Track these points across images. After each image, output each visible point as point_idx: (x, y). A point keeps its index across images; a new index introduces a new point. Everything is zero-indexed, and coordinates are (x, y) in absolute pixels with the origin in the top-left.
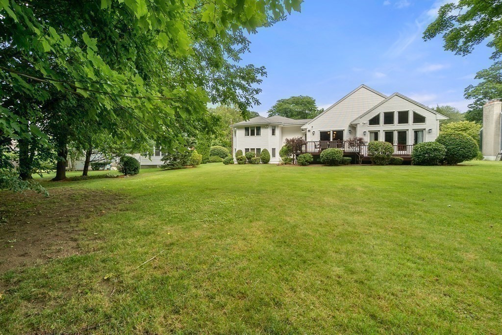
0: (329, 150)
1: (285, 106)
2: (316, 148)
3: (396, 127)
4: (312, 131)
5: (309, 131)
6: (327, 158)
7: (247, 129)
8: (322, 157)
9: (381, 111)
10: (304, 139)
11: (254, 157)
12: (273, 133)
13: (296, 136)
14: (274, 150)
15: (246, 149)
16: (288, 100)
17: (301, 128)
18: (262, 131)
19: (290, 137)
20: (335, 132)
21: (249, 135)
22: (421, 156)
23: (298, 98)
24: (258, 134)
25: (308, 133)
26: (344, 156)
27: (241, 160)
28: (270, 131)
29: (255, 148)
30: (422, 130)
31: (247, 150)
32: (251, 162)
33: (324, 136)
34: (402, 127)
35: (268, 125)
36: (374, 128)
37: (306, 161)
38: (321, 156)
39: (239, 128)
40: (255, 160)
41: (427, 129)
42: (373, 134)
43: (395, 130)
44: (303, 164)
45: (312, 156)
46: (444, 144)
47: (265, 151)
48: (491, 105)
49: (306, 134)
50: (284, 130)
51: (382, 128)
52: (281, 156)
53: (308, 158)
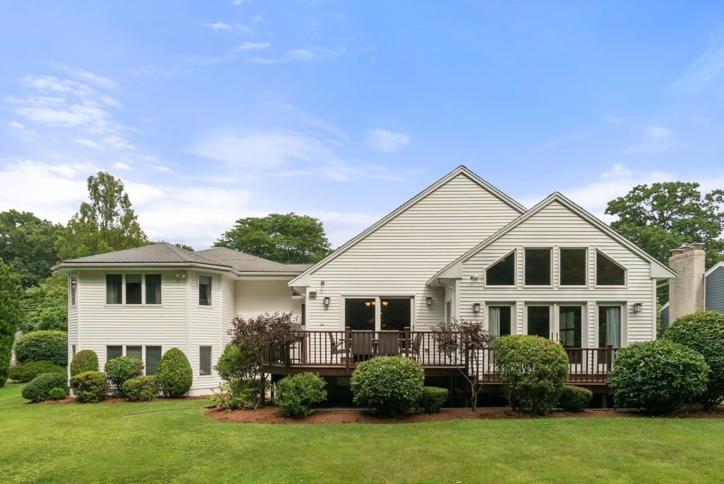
0: (381, 363)
1: (256, 235)
2: (334, 351)
3: (555, 293)
4: (320, 297)
5: (313, 295)
6: (376, 391)
7: (113, 281)
8: (358, 387)
9: (518, 244)
10: (299, 321)
11: (138, 374)
12: (204, 298)
13: (270, 311)
14: (205, 351)
15: (109, 347)
16: (263, 220)
17: (291, 284)
18: (167, 289)
19: (250, 315)
20: (385, 303)
21: (120, 301)
22: (647, 387)
23: (287, 218)
24: (153, 298)
25: (308, 303)
26: (428, 382)
27: (86, 387)
28: (190, 291)
29: (144, 343)
30: (618, 306)
31: (114, 351)
32: (123, 395)
33: (358, 312)
34: (572, 294)
35: (185, 272)
36: (501, 294)
37: (302, 404)
38: (354, 383)
39: (88, 275)
40: (140, 387)
41: (630, 303)
42: (498, 311)
43: (552, 303)
44: (292, 415)
45: (323, 383)
46: (698, 348)
47: (176, 355)
48: (687, 256)
49: (303, 306)
50: (238, 291)
51: (520, 294)
52: (225, 376)
53: (309, 392)
